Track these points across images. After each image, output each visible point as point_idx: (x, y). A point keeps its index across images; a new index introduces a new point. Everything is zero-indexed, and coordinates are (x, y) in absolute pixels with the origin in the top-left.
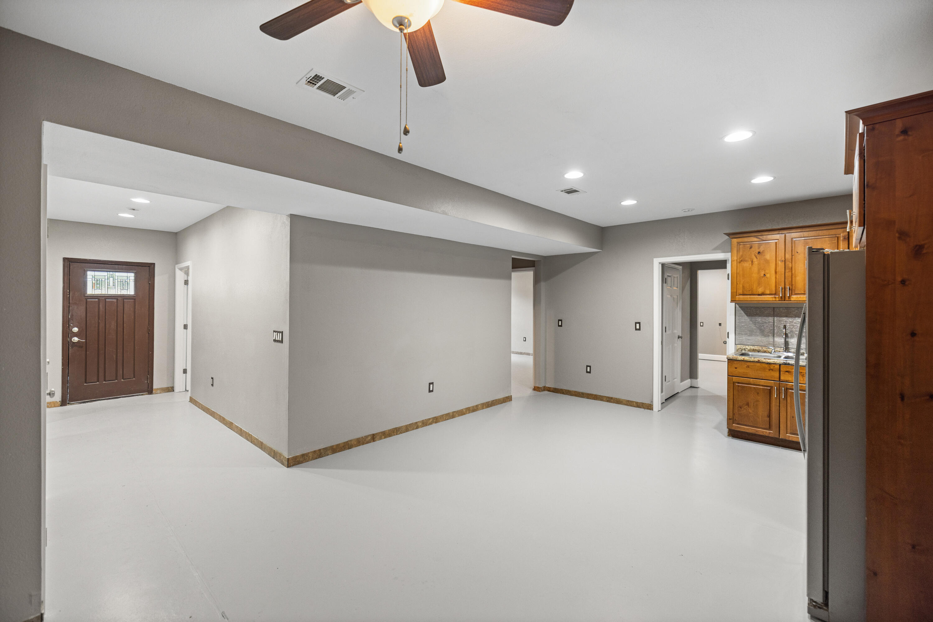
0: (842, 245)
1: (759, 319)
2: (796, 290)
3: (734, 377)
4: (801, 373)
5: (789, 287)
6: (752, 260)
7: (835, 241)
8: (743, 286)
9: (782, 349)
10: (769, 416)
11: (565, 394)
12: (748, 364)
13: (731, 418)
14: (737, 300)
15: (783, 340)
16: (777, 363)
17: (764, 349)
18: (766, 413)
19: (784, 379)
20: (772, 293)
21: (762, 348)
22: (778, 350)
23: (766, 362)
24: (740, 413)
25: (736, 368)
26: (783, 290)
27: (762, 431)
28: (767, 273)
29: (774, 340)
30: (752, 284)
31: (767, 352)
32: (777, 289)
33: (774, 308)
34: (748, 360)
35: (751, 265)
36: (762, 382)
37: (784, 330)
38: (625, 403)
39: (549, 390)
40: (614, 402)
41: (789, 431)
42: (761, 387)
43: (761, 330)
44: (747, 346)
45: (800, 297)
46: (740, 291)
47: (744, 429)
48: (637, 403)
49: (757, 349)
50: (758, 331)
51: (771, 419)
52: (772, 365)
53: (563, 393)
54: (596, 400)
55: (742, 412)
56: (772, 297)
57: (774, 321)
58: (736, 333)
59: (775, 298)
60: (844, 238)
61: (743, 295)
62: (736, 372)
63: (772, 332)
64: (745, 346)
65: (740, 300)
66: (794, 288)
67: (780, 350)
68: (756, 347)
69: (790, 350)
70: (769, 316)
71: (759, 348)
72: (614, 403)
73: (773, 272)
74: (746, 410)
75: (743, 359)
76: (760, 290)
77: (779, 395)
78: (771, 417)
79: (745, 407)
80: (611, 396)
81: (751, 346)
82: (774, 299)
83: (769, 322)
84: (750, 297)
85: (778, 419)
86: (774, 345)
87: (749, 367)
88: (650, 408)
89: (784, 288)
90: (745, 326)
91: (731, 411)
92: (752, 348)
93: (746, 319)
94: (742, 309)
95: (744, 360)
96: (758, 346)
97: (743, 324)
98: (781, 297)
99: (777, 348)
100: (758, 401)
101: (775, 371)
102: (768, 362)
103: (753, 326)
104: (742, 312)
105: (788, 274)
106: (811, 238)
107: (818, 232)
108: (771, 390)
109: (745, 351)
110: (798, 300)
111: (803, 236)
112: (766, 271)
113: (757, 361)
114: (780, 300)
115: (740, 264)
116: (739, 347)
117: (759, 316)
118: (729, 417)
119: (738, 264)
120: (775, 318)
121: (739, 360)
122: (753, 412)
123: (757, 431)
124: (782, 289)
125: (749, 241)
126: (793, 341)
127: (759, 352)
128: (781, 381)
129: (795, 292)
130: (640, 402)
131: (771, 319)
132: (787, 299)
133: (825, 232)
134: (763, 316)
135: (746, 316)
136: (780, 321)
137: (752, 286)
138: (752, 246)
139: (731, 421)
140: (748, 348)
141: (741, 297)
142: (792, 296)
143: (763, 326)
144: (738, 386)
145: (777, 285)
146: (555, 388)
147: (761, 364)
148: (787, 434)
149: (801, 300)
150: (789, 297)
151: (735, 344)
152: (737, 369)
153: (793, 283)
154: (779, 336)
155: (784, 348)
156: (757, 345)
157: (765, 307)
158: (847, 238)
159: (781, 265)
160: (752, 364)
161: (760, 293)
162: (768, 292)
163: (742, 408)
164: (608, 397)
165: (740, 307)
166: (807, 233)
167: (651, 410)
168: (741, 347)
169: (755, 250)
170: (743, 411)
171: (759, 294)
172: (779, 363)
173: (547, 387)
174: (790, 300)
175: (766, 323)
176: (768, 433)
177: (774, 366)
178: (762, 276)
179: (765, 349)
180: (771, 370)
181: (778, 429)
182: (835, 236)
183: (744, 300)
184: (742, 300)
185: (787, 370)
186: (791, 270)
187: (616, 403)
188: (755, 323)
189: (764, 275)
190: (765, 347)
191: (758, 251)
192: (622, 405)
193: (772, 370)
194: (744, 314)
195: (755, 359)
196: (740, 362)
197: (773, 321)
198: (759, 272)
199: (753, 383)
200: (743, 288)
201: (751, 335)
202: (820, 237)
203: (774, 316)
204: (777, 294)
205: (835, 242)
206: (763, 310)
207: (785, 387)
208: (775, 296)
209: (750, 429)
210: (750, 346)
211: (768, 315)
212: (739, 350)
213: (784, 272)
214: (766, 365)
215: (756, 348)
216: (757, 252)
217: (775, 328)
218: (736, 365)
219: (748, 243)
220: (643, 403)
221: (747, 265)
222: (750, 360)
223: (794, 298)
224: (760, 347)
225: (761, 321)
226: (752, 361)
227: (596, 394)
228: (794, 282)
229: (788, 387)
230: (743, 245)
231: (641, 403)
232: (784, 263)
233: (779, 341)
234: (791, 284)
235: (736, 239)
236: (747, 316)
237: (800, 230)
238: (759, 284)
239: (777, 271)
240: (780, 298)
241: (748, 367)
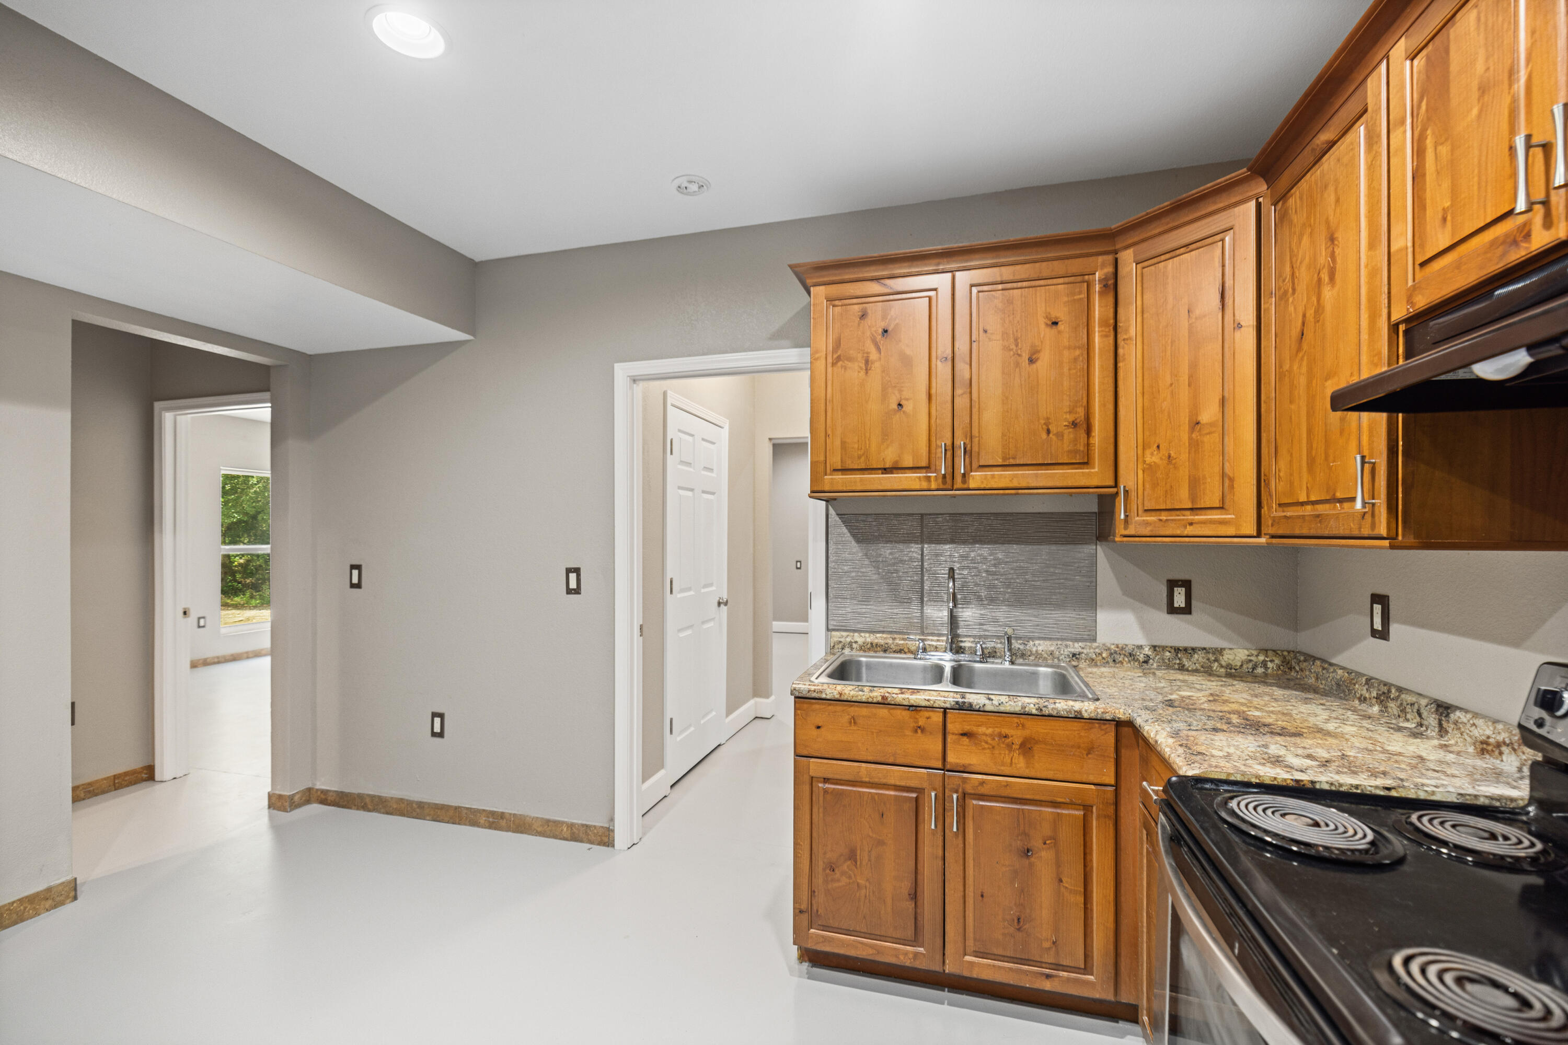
0: (1100, 306)
1: (886, 551)
2: (982, 454)
3: (813, 760)
4: (1006, 737)
5: (964, 443)
6: (865, 355)
7: (1082, 296)
8: (843, 443)
9: (943, 641)
10: (915, 896)
11: (369, 811)
12: (854, 710)
13: (804, 906)
14: (827, 489)
15: (945, 613)
16: (936, 705)
17: (897, 641)
18: (906, 886)
19: (958, 761)
20: (919, 465)
21: (894, 639)
22: (934, 643)
23: (906, 703)
24: (830, 886)
25: (818, 727)
26: (949, 454)
27: (895, 949)
28: (907, 400)
29: (922, 613)
30: (868, 435)
31: (907, 651)
32: (933, 451)
33: (922, 515)
34: (854, 699)
35: (863, 373)
36: (896, 775)
37: (951, 584)
38: (539, 829)
39: (325, 798)
40: (508, 829)
41: (970, 943)
42: (892, 793)
43: (890, 584)
44: (856, 634)
45: (993, 476)
46: (835, 460)
47: (843, 943)
48: (571, 826)
49: (882, 642)
50: (884, 587)
51: (919, 903)
52: (922, 713)
53: (365, 808)
54: (459, 824)
55: (836, 884)
56: (920, 478)
57: (922, 555)
58: (831, 595)
59: (928, 479)
60: (1104, 286)
61: (844, 470)
62: (820, 740)
63: (918, 587)
64: (852, 634)
65: (835, 489)
66: (975, 449)
67: (939, 643)
68: (878, 635)
69: (962, 641)
70: (910, 542)
71: (886, 638)
72: (507, 831)
73: (923, 397)
74: (850, 877)
75: (837, 696)
76: (889, 456)
77: (941, 817)
78: (919, 898)
79: (845, 867)
80: (500, 810)
81: (867, 635)
82: (925, 485)
83: (911, 560)
84: (861, 480)
85: (941, 896)
86: (922, 627)
87: (855, 723)
88: (606, 840)
89: (950, 448)
90: (850, 572)
91: (805, 881)
92: (869, 640)
93: (854, 550)
94: (844, 522)
95: (843, 698)
96: (883, 632)
97: (845, 568)
98: (944, 476)
99: (930, 638)
100: (881, 843)
101: (931, 733)
102: (912, 702)
103: (870, 571)
104: (845, 530)
105: (962, 402)
106: (1020, 284)
107: (1037, 265)
108: (921, 801)
109: (852, 649)
110: (987, 487)
111: (999, 279)
112: (902, 391)
113: (880, 699)
114: (942, 487)
115: (835, 368)
116: (836, 639)
117: (887, 542)
118: (797, 906)
119: (830, 369)
120: (926, 546)
121: (828, 697)
122: (868, 884)
123: (879, 951)
124: (946, 450)
125: (859, 293)
126: (967, 614)
127: (885, 651)
128: (948, 767)
129: (979, 461)
130: (580, 822)
131: (914, 550)
132: (958, 483)
133: (1059, 267)
134: (896, 542)
135: (853, 542)
136: (937, 555)
137: (867, 442)
138: (866, 308)
139: (805, 917)
140: (860, 638)
141: (839, 477)
142: (972, 473)
143: (897, 571)
144: (826, 791)
145: (933, 439)
146: (342, 792)
147: (891, 711)
148: (965, 954)
149: (995, 486)
150: (964, 475)
151: (828, 630)
152: (822, 729)
153: (975, 432)
154: (937, 600)
155: (948, 638)
156: (881, 629)
157: (900, 515)
158: (1112, 287)
159: (943, 370)
160: (864, 711)
161: (887, 466)
162: (908, 462)
163: (836, 871)
164: (493, 813)
165: (838, 514)
166: (1010, 269)
167: (608, 846)
168: (842, 636)
169: (876, 322)
170: (839, 881)
171: (885, 469)
172: (943, 705)
173: (317, 790)
174: (965, 486)
175: (902, 561)
176: (911, 956)
177: (927, 714)
178: (894, 410)
179: (902, 642)
180: (919, 731)
181: (939, 941)
182: (1079, 279)
183: (845, 489)
184: (841, 488)
185: (967, 728)
186: (968, 390)
187: (514, 832)
188: (876, 564)
189: (900, 405)
190: (901, 636)
191: (882, 325)
192: (529, 834)
193: (923, 730)
194: (849, 535)
195: (875, 694)
196: (830, 705)
197: (919, 557)
198: (884, 396)
199: (867, 780)
200: (842, 448)
201: (865, 600)
202: (1042, 282)
203: (922, 539)
204: (933, 468)
205: (1081, 299)
206: (896, 522)
207: (960, 790)
208: (926, 473)
209: (860, 946)
210: (863, 634)
211: (908, 539)
212: (836, 647)
213: (950, 394)
214: (906, 714)
215: (879, 638)
216: (880, 331)
217: (925, 578)
218: (819, 715)
219: (855, 301)
220: (587, 826)
221: (854, 372)
222: (858, 699)
223: (977, 478)
224: (889, 636)
225: (891, 557)
226: (864, 699)
227: (457, 805)
228: (977, 431)
229: (969, 789)
230: (842, 306)
231: (583, 825)
232: (949, 363)
233: (936, 615)
234: (969, 434)
235: (822, 288)
236: (858, 541)
237: (993, 258)
238: (886, 435)
239: (933, 391)
240: (940, 480)
241: (853, 721)
